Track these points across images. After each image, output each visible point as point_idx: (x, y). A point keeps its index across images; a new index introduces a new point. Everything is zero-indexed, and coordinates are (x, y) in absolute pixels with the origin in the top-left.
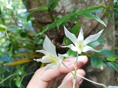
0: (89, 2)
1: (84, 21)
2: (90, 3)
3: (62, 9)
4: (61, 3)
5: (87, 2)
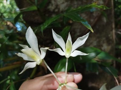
3: (56, 8)
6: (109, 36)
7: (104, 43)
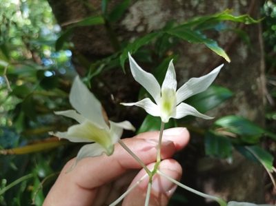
0: (202, 6)
1: (191, 51)
2: (206, 9)
3: (141, 24)
4: (138, 9)
5: (197, 6)
6: (253, 87)
7: (241, 102)
